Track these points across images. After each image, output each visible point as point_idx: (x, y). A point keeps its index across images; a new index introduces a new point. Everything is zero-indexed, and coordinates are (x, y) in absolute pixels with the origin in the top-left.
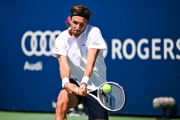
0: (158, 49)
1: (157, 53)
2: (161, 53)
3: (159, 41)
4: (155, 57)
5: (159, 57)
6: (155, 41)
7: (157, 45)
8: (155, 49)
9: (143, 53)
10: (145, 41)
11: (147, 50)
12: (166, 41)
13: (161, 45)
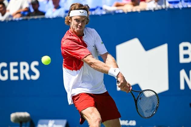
0: (16, 71)
1: (15, 74)
2: (18, 74)
3: (16, 64)
4: (13, 78)
5: (16, 78)
6: (13, 64)
7: (15, 67)
8: (13, 71)
9: (3, 75)
10: (4, 64)
11: (6, 72)
12: (23, 64)
13: (18, 67)
